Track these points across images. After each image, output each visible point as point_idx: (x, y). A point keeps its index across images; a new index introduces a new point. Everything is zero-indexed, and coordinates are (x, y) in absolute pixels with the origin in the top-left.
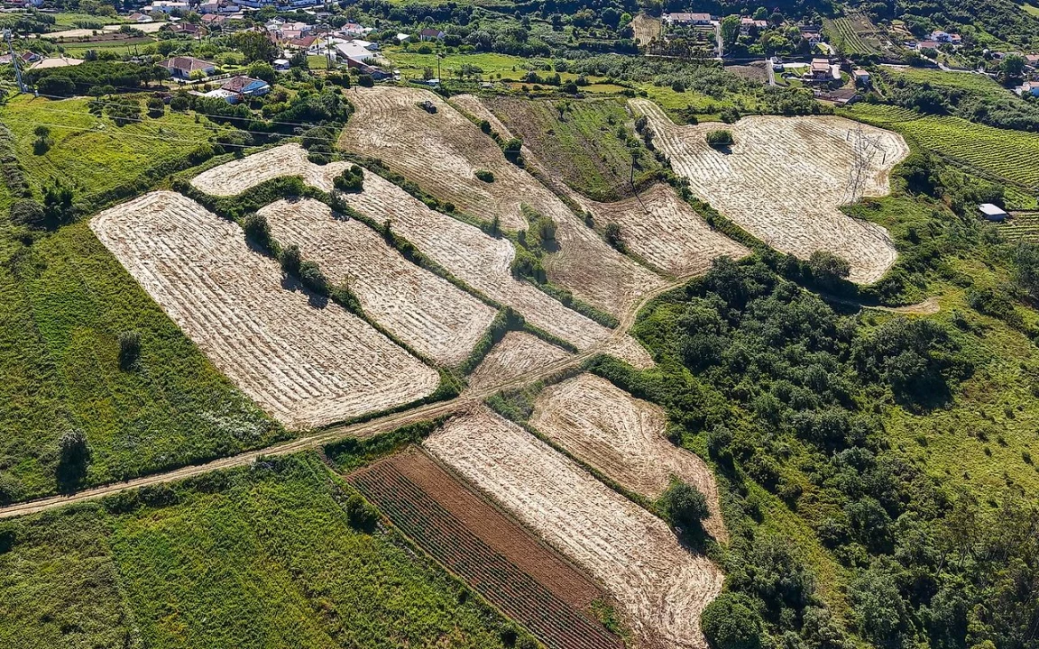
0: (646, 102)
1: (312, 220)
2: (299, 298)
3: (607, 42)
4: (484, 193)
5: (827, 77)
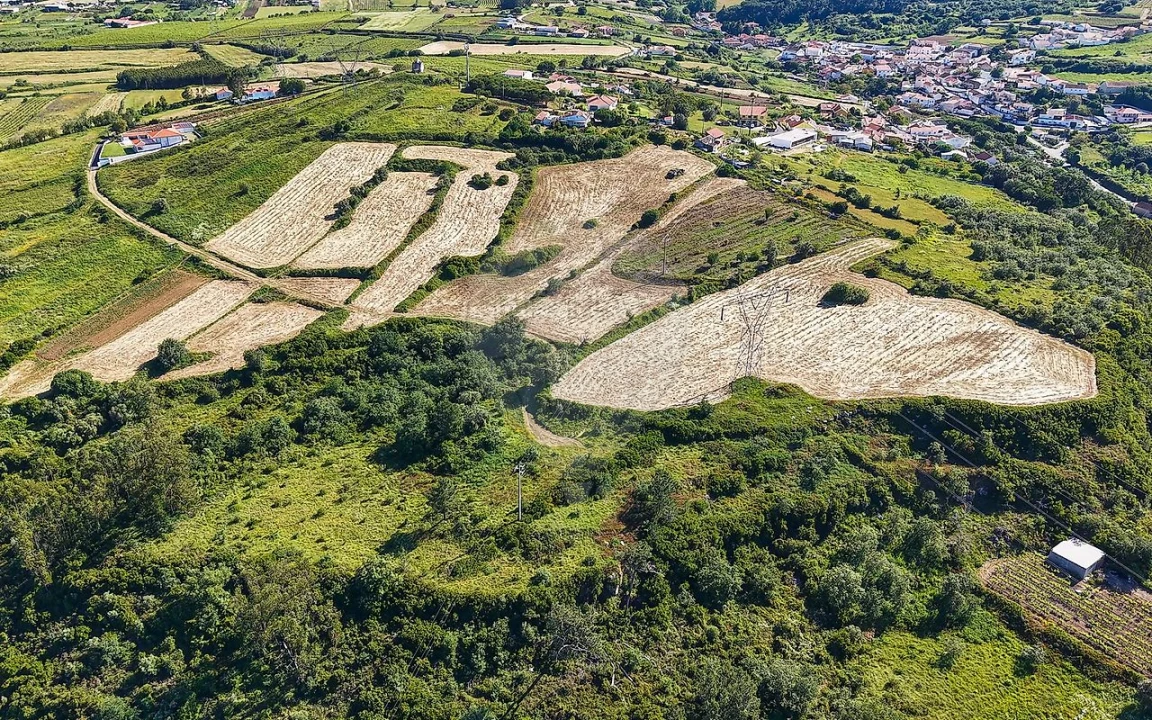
0: (887, 246)
1: (416, 187)
4: (561, 230)
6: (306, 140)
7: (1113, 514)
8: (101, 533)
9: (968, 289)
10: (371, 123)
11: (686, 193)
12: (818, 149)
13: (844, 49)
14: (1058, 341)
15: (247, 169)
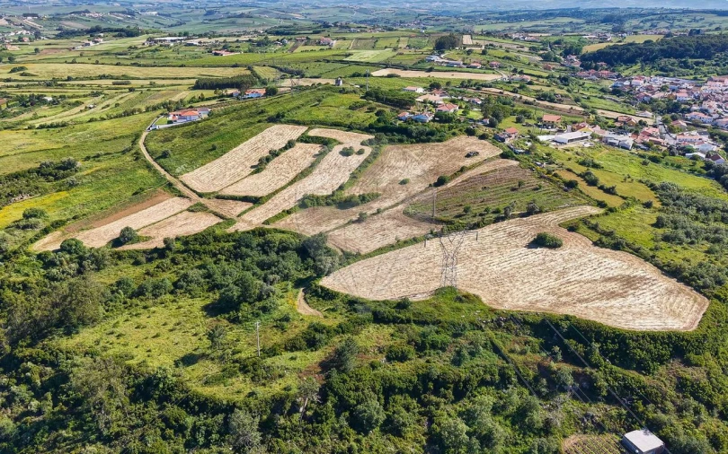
0: (595, 211)
1: (308, 152)
6: (259, 122)
7: (681, 417)
8: (44, 329)
9: (637, 246)
10: (299, 115)
11: (473, 167)
12: (587, 145)
13: (659, 81)
14: (688, 289)
15: (221, 136)
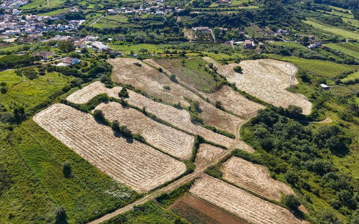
0: (208, 58)
1: (116, 110)
2: (122, 140)
3: (176, 38)
4: (169, 93)
5: (251, 46)
11: (156, 68)
